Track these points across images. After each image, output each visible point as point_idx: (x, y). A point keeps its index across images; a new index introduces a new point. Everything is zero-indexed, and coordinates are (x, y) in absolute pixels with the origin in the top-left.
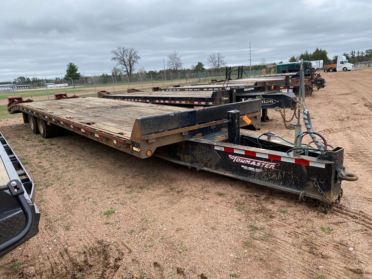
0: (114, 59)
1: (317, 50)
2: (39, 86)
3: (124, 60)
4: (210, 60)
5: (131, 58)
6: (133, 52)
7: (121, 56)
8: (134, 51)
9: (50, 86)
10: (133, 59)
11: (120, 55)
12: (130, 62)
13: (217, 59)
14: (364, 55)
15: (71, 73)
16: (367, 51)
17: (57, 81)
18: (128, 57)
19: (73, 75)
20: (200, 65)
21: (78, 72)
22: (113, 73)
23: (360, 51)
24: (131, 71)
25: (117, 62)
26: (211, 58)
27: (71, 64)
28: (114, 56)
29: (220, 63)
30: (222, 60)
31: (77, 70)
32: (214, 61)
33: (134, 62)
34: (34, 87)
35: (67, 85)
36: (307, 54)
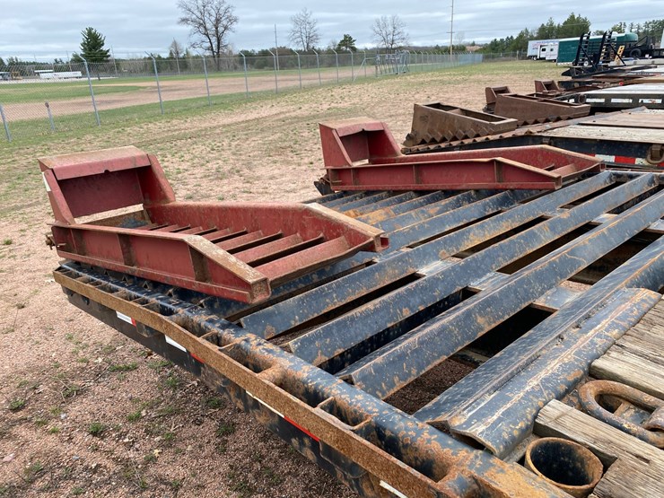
0: (184, 20)
1: (572, 17)
2: (23, 74)
3: (203, 25)
4: (377, 29)
5: (218, 21)
6: (222, 8)
7: (199, 15)
8: (225, 6)
9: (46, 76)
10: (225, 22)
11: (196, 12)
12: (217, 28)
13: (390, 29)
14: (640, 31)
15: (90, 50)
16: (647, 25)
17: (58, 67)
18: (213, 19)
19: (94, 55)
20: (347, 41)
21: (104, 48)
22: (171, 53)
23: (635, 24)
24: (219, 47)
25: (189, 28)
26: (379, 26)
27: (90, 30)
28: (184, 16)
29: (397, 37)
30: (400, 30)
31: (103, 45)
32: (384, 32)
33: (226, 28)
34: (14, 76)
35: (79, 74)
36: (552, 25)
